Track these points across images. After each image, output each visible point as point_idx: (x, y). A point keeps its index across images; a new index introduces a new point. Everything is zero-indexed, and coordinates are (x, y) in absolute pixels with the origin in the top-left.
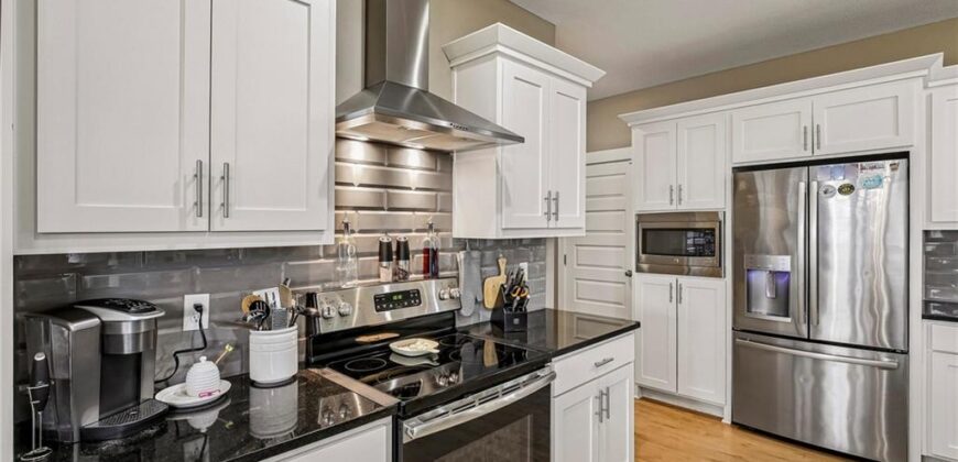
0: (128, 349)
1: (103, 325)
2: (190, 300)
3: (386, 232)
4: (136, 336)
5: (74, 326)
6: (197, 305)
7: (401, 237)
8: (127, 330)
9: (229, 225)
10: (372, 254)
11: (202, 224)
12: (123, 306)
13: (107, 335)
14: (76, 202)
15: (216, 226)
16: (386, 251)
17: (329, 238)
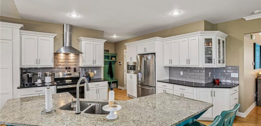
0: (30, 77)
1: (28, 74)
2: (39, 73)
3: (67, 65)
4: (31, 76)
5: (25, 74)
6: (40, 74)
7: (69, 66)
8: (30, 75)
9: (40, 65)
10: (64, 68)
11: (37, 65)
12: (29, 73)
13: (28, 75)
14: (25, 62)
15: (39, 65)
16: (66, 68)
17: (53, 66)
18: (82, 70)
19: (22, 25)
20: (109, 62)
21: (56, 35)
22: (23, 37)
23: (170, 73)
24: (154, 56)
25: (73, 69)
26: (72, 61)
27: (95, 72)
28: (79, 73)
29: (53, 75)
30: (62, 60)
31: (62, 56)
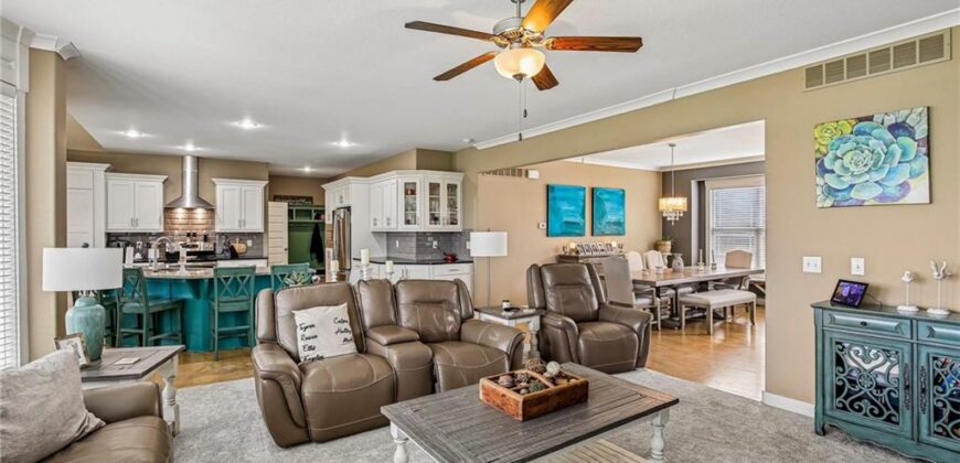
1: (117, 244)
3: (190, 230)
5: (114, 244)
6: (139, 244)
7: (195, 231)
8: (121, 245)
9: (138, 228)
10: (184, 235)
11: (133, 228)
12: (120, 241)
14: (114, 224)
15: (136, 228)
16: (188, 235)
17: (162, 230)
18: (220, 239)
19: (108, 165)
20: (313, 226)
21: (165, 177)
22: (110, 183)
23: (388, 245)
24: (348, 213)
25: (202, 238)
26: (200, 221)
27: (250, 243)
28: (215, 245)
29: (161, 246)
30: (180, 221)
31: (180, 214)
